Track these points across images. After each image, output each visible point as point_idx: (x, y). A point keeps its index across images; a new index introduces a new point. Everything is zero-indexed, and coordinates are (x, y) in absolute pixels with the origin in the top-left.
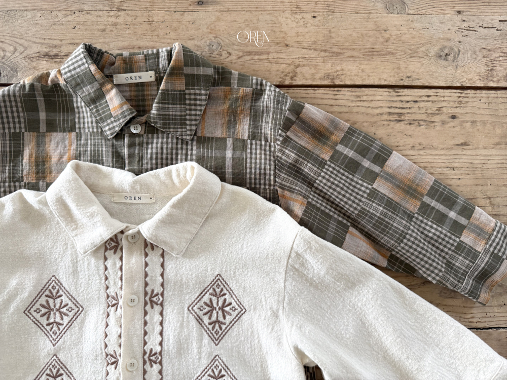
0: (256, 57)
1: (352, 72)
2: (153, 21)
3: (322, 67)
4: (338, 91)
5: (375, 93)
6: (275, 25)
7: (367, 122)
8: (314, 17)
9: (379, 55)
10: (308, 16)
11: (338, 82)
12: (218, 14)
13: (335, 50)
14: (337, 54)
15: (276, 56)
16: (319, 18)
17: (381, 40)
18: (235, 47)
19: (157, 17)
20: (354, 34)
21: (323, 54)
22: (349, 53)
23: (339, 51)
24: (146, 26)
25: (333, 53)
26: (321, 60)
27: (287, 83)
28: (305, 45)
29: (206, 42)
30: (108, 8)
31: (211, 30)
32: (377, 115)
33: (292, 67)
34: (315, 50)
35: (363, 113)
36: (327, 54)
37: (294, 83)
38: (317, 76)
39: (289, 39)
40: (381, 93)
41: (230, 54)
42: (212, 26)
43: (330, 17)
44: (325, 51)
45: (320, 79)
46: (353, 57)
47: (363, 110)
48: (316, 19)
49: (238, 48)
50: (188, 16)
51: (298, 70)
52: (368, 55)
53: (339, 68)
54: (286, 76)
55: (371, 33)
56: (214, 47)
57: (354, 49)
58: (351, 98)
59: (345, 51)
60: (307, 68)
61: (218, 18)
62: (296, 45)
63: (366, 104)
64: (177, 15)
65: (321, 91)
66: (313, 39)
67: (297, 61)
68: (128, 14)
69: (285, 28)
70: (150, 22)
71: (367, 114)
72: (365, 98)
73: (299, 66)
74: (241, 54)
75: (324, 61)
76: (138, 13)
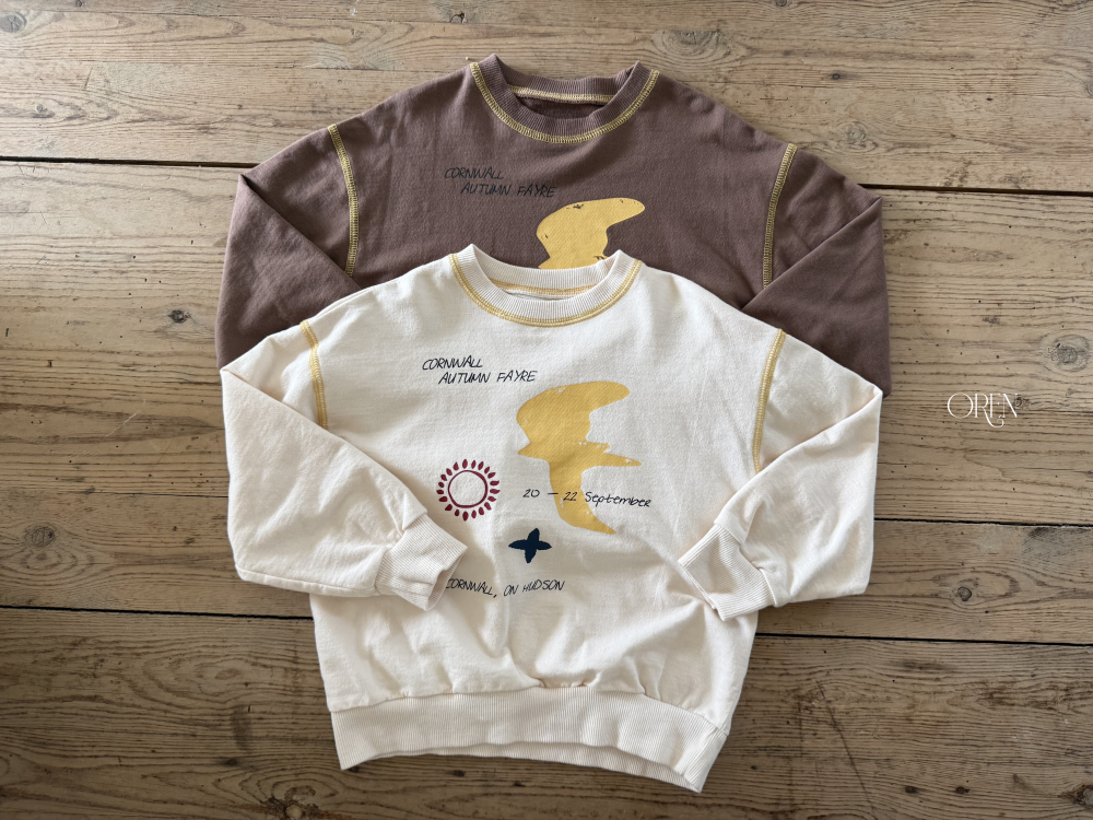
0: (912, 150)
1: (1042, 174)
2: (772, 98)
3: (1001, 167)
4: (1024, 198)
5: (1075, 203)
6: (936, 109)
7: (1064, 241)
8: (989, 99)
9: (1079, 152)
10: (982, 98)
11: (1023, 187)
12: (860, 91)
13: (1019, 144)
14: (1022, 150)
15: (940, 149)
16: (996, 100)
17: (1081, 132)
18: (883, 136)
19: (778, 93)
20: (1044, 124)
21: (1002, 148)
22: (1038, 149)
23: (1024, 145)
24: (763, 105)
25: (1016, 148)
26: (1001, 156)
27: (955, 185)
28: (977, 136)
29: (843, 128)
30: (712, 79)
31: (851, 113)
32: (1078, 232)
33: (961, 164)
34: (992, 143)
35: (1058, 229)
36: (1008, 149)
37: (965, 186)
38: (996, 178)
39: (956, 127)
40: (1083, 203)
41: (876, 145)
42: (852, 108)
43: (1012, 100)
44: (1005, 145)
45: (1000, 182)
46: (1042, 154)
47: (1059, 224)
48: (992, 103)
49: (888, 137)
50: (820, 94)
51: (970, 169)
52: (1064, 152)
53: (1025, 168)
54: (953, 176)
55: (1066, 122)
56: (856, 136)
57: (1044, 144)
58: (1042, 208)
59: (1032, 146)
60: (982, 167)
61: (860, 98)
62: (965, 136)
63: (1063, 217)
64: (805, 92)
65: (1002, 197)
66: (988, 129)
67: (967, 158)
68: (738, 88)
69: (950, 114)
70: (769, 100)
71: (1064, 231)
72: (1061, 209)
73: (970, 163)
74: (891, 145)
75: (1004, 159)
76: (753, 87)
